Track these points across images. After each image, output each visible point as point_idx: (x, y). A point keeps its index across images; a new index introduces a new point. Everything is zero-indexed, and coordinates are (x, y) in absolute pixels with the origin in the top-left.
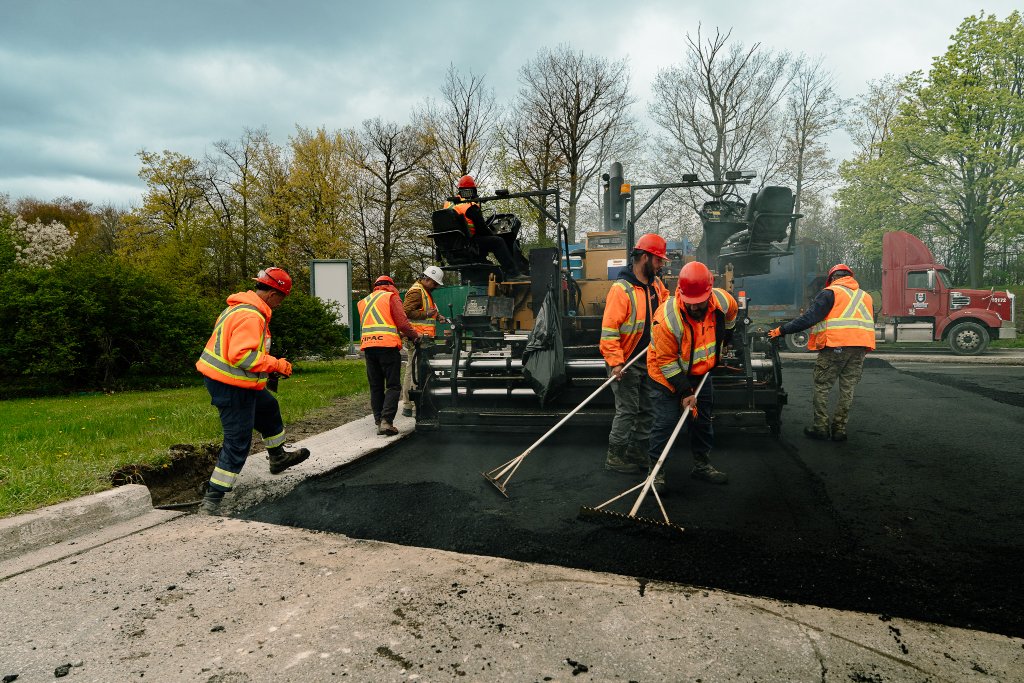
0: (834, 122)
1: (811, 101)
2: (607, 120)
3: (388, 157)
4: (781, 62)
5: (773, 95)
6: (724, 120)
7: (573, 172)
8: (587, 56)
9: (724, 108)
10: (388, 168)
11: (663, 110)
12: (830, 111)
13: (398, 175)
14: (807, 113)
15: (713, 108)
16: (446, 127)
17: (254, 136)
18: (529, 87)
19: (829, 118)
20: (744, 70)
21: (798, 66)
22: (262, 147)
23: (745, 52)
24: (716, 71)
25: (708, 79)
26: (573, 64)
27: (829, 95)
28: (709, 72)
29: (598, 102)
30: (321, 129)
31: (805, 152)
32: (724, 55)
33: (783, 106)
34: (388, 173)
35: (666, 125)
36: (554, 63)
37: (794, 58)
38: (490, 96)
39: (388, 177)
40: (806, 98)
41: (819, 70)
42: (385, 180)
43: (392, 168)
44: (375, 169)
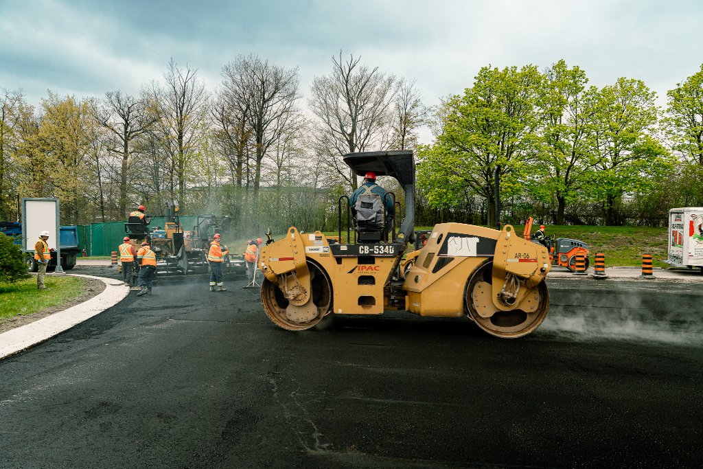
0: (422, 121)
1: (409, 107)
2: (282, 107)
3: (126, 121)
4: (390, 81)
5: (386, 101)
6: (356, 113)
7: (259, 140)
8: (270, 65)
9: (357, 106)
10: (126, 128)
11: (317, 104)
12: (420, 114)
13: (134, 134)
14: (406, 114)
15: (349, 105)
16: (167, 103)
17: (11, 96)
18: (229, 81)
19: (419, 118)
20: (368, 84)
21: (400, 84)
22: (17, 105)
23: (369, 72)
24: (351, 81)
25: (346, 86)
26: (258, 68)
27: (418, 104)
28: (347, 82)
29: (277, 95)
30: (70, 97)
31: (405, 138)
32: (355, 73)
33: (392, 107)
34: (126, 132)
35: (321, 116)
36: (246, 66)
37: (398, 79)
38: (201, 84)
39: (125, 135)
40: (406, 105)
41: (413, 88)
42: (123, 136)
43: (129, 128)
44: (115, 128)
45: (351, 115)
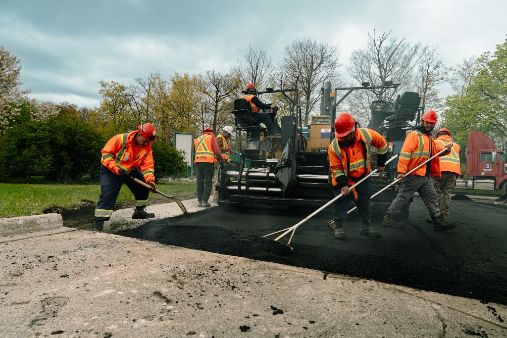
0: (442, 79)
1: (431, 68)
2: (326, 74)
3: (217, 89)
4: (416, 48)
5: (411, 65)
6: (385, 76)
7: (308, 98)
8: (318, 43)
9: (386, 70)
10: (217, 94)
11: (354, 70)
12: (441, 73)
13: (222, 97)
14: (428, 74)
15: (380, 69)
16: (246, 75)
17: (154, 76)
18: (288, 57)
19: (440, 77)
20: (397, 51)
21: (425, 50)
22: (157, 81)
23: (397, 43)
24: (382, 52)
25: (378, 55)
26: (310, 46)
27: (440, 65)
28: (378, 52)
29: (322, 65)
30: (186, 73)
31: (427, 93)
32: (386, 44)
33: (416, 70)
34: (217, 96)
35: (356, 78)
36: (301, 45)
37: (423, 46)
38: (269, 60)
39: (216, 98)
40: (428, 66)
41: (435, 53)
42: (215, 100)
43: (219, 94)
44: (211, 94)
45: (381, 77)
